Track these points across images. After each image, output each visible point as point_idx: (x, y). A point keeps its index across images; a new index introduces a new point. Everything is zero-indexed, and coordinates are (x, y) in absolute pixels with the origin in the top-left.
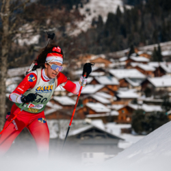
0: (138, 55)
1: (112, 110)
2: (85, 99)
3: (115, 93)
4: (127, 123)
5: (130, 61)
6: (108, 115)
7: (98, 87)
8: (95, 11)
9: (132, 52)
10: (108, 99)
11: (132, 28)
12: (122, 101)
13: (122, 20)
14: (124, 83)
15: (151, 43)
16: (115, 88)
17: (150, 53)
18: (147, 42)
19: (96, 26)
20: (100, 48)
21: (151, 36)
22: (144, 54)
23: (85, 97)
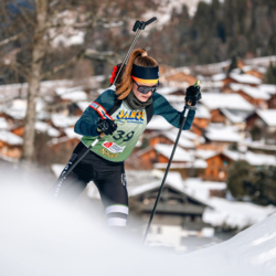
0: (242, 73)
1: (197, 158)
2: (154, 138)
3: (202, 132)
4: (220, 181)
5: (229, 80)
6: (189, 165)
9: (233, 66)
10: (191, 140)
11: (236, 27)
12: (213, 145)
13: (220, 15)
14: (219, 115)
15: (265, 55)
16: (202, 124)
17: (263, 70)
18: (259, 51)
20: (183, 57)
21: (266, 43)
22: (253, 72)
23: (154, 134)
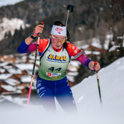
7: (9, 75)
8: (6, 28)
19: (7, 37)
